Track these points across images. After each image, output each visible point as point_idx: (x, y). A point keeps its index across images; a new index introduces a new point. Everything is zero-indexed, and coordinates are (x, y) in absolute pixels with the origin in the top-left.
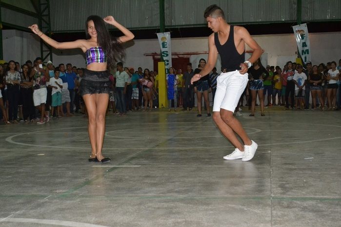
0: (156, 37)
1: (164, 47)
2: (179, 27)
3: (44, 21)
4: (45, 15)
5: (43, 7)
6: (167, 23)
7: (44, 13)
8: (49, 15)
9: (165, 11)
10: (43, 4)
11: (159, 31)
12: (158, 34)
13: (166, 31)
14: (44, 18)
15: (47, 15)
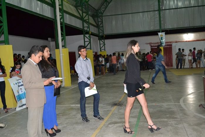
0: (158, 35)
1: (161, 39)
2: (169, 29)
3: (100, 29)
4: (101, 27)
5: (100, 23)
6: (163, 28)
7: (100, 26)
8: (103, 27)
9: (161, 22)
10: (100, 22)
11: (159, 32)
12: (158, 33)
13: (163, 31)
14: (100, 28)
15: (102, 27)
